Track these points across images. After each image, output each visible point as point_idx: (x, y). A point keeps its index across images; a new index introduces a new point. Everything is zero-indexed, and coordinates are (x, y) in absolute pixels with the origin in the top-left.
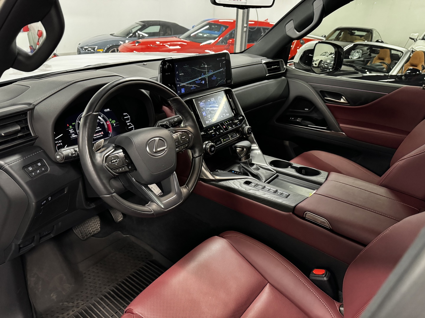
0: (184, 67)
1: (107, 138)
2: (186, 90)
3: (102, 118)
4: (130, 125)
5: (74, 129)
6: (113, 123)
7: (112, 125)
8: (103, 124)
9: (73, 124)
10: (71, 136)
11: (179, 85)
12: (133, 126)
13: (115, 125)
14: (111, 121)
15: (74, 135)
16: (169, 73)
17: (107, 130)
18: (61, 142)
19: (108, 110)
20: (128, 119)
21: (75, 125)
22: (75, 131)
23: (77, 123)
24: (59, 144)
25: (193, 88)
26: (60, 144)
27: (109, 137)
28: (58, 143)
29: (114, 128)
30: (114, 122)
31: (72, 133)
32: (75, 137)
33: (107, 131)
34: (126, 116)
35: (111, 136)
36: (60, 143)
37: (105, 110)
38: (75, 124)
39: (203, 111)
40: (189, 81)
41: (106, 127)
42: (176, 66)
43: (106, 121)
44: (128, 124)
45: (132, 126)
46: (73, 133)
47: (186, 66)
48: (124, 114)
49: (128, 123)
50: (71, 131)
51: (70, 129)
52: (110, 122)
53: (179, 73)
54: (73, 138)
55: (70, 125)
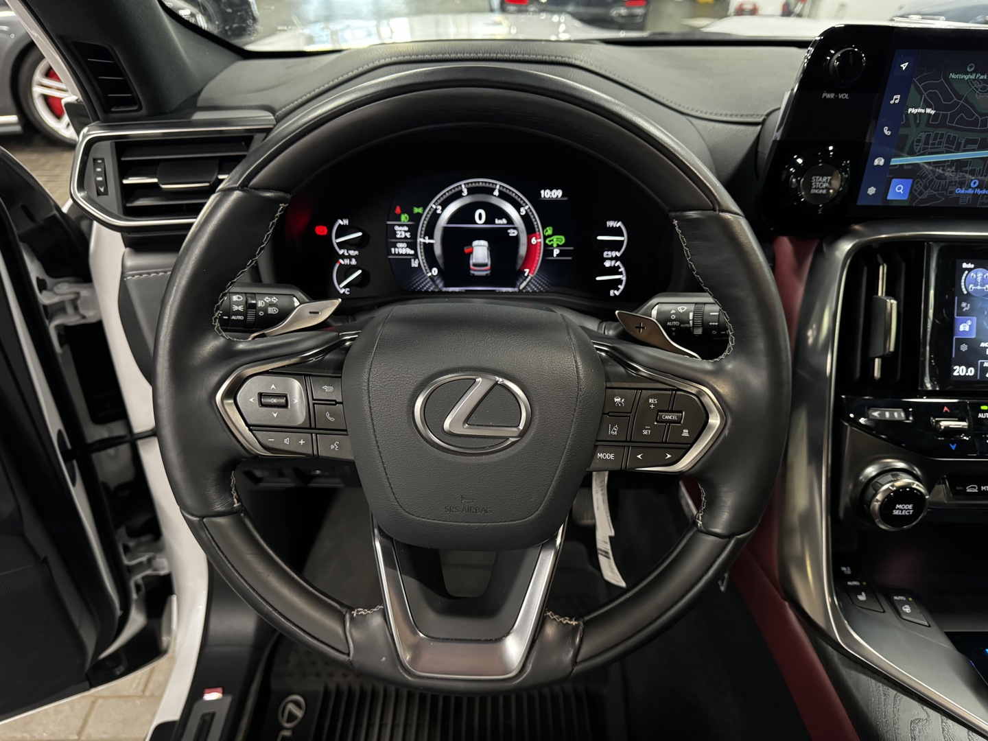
0: (953, 76)
1: (510, 290)
2: (921, 193)
3: (522, 216)
4: (614, 270)
5: (413, 230)
6: (552, 246)
7: (548, 251)
8: (517, 238)
9: (416, 210)
10: (395, 247)
11: (887, 161)
12: (623, 277)
13: (556, 252)
14: (549, 236)
15: (405, 245)
16: (844, 96)
17: (520, 262)
18: (355, 257)
19: (557, 194)
20: (616, 246)
21: (420, 215)
22: (414, 236)
23: (430, 210)
24: (347, 262)
25: (970, 191)
26: (350, 260)
27: (516, 290)
28: (343, 257)
29: (548, 263)
30: (559, 240)
31: (401, 238)
32: (406, 255)
33: (518, 267)
34: (617, 232)
35: (525, 288)
36: (350, 257)
37: (546, 194)
38: (424, 212)
39: (962, 314)
40: (957, 150)
41: (523, 250)
42: (904, 66)
43: (531, 231)
44: (607, 264)
45: (621, 273)
46: (404, 239)
47: (966, 77)
48: (611, 224)
49: (611, 259)
50: (401, 232)
51: (399, 225)
52: (545, 237)
53: (904, 104)
54: (399, 254)
55: (403, 212)
